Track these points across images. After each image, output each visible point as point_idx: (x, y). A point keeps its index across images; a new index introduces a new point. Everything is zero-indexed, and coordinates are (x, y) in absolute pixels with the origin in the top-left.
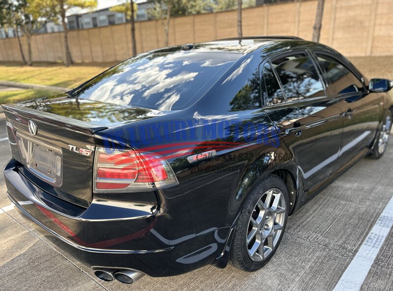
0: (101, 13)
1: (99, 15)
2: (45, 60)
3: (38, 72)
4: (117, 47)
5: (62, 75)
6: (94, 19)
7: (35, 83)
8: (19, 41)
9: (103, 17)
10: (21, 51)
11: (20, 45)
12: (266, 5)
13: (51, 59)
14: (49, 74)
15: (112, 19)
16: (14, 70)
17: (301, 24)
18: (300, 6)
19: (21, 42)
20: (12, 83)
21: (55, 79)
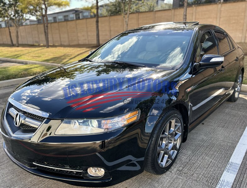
0: (59, 14)
1: (58, 16)
2: (26, 43)
3: (27, 51)
4: (79, 35)
5: (47, 54)
6: (55, 18)
7: (28, 59)
8: (9, 29)
9: (61, 17)
10: (11, 36)
11: (10, 32)
12: (195, 6)
13: (30, 43)
14: (35, 52)
15: (67, 18)
16: (6, 50)
17: (222, 19)
18: (221, 6)
19: (11, 31)
20: (9, 59)
21: (42, 56)
